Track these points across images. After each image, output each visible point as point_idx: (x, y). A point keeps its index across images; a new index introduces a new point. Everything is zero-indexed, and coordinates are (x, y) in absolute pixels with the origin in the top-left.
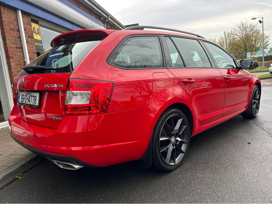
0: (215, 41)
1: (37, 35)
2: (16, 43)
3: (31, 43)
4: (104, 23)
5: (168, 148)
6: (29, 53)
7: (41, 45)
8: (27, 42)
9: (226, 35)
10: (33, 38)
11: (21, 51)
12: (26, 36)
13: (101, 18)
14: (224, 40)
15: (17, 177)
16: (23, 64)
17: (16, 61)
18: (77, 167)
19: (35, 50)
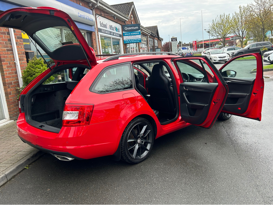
0: (229, 17)
1: (25, 34)
2: (7, 46)
3: (20, 44)
4: (93, 9)
5: (135, 146)
6: (19, 54)
7: (28, 43)
8: (16, 43)
9: (242, 11)
10: (22, 39)
11: (11, 53)
12: (15, 37)
13: (89, 5)
14: (239, 16)
15: (25, 168)
16: (14, 66)
17: (7, 64)
18: (70, 159)
19: (24, 50)
